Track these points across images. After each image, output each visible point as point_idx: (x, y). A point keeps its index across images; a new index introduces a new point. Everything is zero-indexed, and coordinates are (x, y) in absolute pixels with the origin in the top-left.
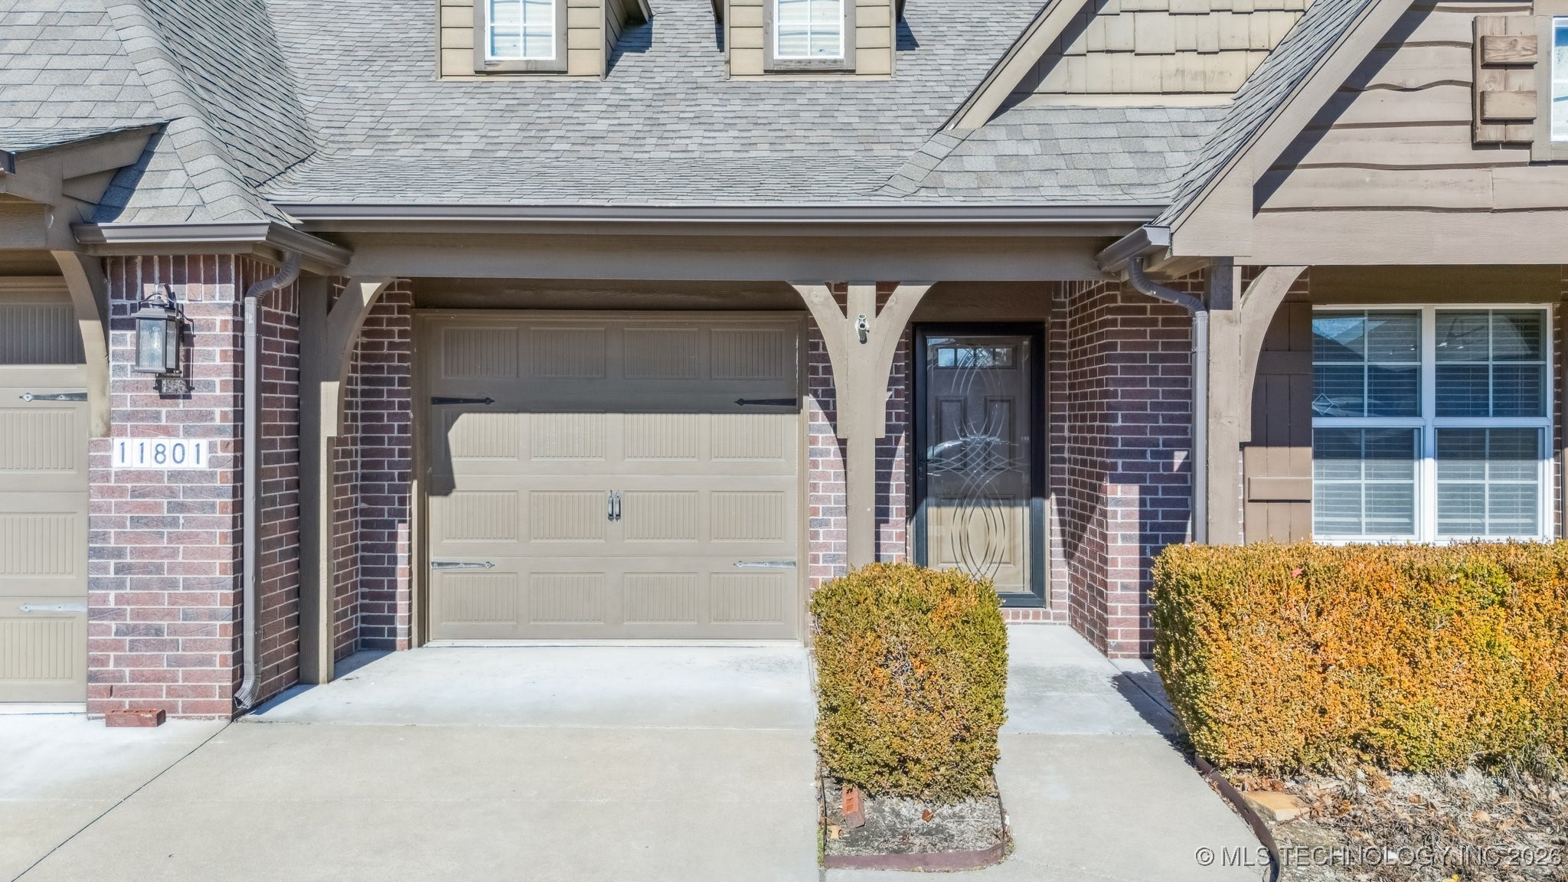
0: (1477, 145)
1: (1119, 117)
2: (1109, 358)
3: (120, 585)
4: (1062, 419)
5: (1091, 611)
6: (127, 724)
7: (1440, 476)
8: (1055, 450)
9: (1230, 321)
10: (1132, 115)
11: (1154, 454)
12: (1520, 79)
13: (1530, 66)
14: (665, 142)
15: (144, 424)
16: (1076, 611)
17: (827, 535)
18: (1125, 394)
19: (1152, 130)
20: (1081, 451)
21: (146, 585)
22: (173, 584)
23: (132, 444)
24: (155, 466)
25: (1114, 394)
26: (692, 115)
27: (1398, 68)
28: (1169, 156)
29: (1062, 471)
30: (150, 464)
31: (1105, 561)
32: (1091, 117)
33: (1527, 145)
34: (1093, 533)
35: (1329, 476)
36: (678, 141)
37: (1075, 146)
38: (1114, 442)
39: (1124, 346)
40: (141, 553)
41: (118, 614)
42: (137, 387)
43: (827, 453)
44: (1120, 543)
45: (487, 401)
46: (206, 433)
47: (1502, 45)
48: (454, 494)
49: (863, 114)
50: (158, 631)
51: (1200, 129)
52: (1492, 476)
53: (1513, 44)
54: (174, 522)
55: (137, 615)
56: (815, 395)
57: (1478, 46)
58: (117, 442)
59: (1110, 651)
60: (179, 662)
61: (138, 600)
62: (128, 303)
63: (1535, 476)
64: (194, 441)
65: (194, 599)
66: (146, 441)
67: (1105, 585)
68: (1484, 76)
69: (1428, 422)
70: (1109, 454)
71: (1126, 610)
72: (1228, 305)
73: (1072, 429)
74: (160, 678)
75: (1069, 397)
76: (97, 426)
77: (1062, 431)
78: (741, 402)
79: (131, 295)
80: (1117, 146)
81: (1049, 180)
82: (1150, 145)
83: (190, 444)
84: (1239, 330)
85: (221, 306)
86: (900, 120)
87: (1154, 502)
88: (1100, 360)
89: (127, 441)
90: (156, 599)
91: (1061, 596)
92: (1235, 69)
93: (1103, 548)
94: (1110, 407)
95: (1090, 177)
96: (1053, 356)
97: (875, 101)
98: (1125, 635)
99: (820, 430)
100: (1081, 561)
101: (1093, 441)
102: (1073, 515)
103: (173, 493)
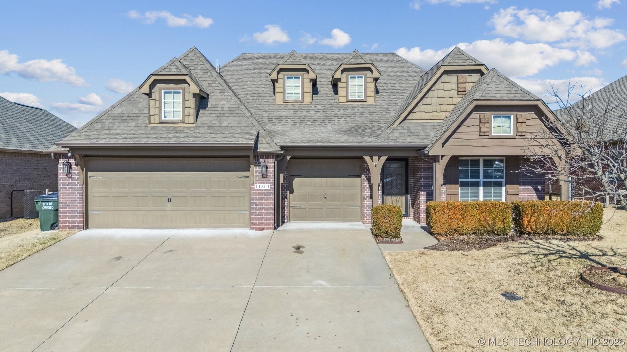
0: (480, 136)
1: (422, 125)
2: (420, 168)
3: (256, 208)
4: (412, 178)
5: (417, 216)
6: (259, 230)
7: (484, 190)
8: (410, 185)
9: (439, 164)
10: (425, 124)
11: (429, 186)
12: (487, 125)
13: (488, 123)
14: (330, 121)
15: (259, 182)
16: (414, 217)
17: (366, 201)
18: (423, 175)
19: (428, 127)
20: (416, 185)
21: (260, 208)
22: (264, 208)
23: (258, 185)
24: (262, 189)
25: (421, 175)
26: (333, 114)
27: (467, 123)
28: (430, 133)
29: (412, 189)
30: (261, 188)
31: (420, 206)
32: (417, 125)
33: (488, 136)
34: (418, 201)
35: (463, 190)
36: (332, 121)
37: (414, 131)
38: (421, 184)
39: (423, 166)
40: (259, 203)
41: (256, 213)
42: (259, 176)
43: (366, 186)
44: (422, 203)
45: (301, 176)
46: (270, 183)
47: (483, 120)
48: (294, 193)
49: (370, 114)
50: (262, 216)
51: (437, 127)
52: (493, 190)
53: (485, 120)
54: (265, 198)
55: (259, 213)
56: (364, 175)
57: (480, 119)
58: (255, 185)
59: (421, 223)
60: (266, 220)
61: (259, 210)
62: (257, 162)
63: (502, 190)
64: (268, 185)
65: (268, 210)
66: (260, 185)
67: (420, 211)
68: (481, 124)
69: (481, 180)
70: (420, 186)
71: (423, 215)
72: (438, 161)
73: (414, 181)
74: (263, 223)
75: (413, 174)
76: (252, 182)
77: (412, 181)
78: (349, 176)
79: (258, 161)
80: (421, 131)
81: (409, 138)
82: (427, 131)
83: (267, 185)
84: (441, 166)
85: (272, 163)
86: (378, 115)
87: (429, 195)
88: (419, 168)
89: (257, 184)
90: (262, 210)
91: (412, 214)
92: (443, 115)
93: (419, 204)
94: (421, 177)
95: (416, 137)
96: (410, 166)
97: (372, 110)
98: (423, 220)
99: (365, 181)
100: (416, 207)
101: (418, 183)
102: (414, 198)
103: (265, 193)
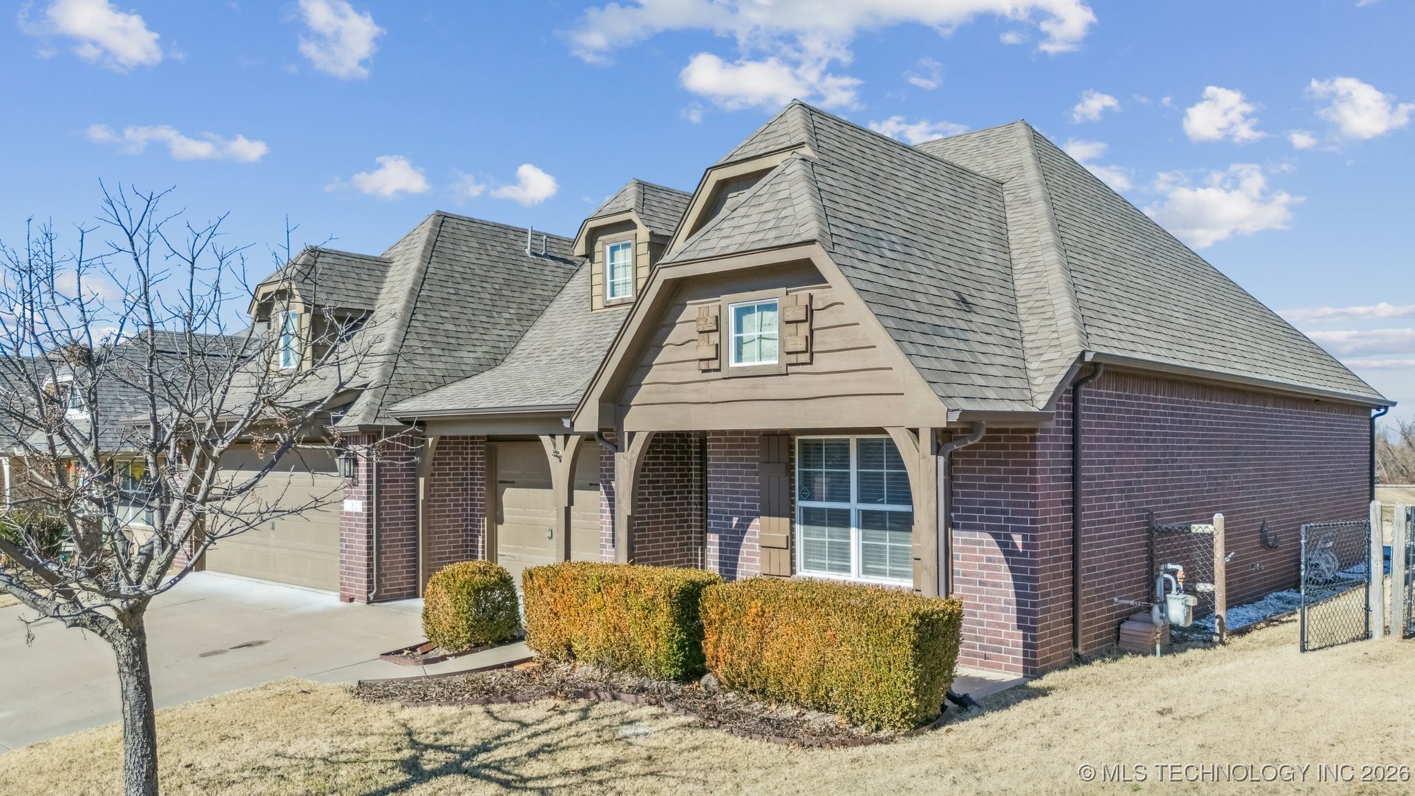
0: (702, 371)
3: (346, 552)
6: (344, 600)
7: (862, 539)
9: (624, 458)
15: (349, 494)
21: (351, 552)
22: (355, 553)
23: (348, 502)
27: (676, 334)
30: (351, 509)
33: (719, 370)
35: (811, 535)
40: (350, 541)
41: (345, 562)
43: (606, 506)
45: (513, 482)
46: (362, 499)
47: (702, 322)
48: (504, 524)
50: (353, 569)
52: (890, 541)
53: (706, 321)
55: (349, 563)
56: (604, 483)
57: (698, 321)
58: (345, 501)
60: (357, 581)
61: (349, 557)
64: (359, 502)
65: (360, 559)
68: (701, 337)
69: (854, 506)
72: (623, 450)
74: (353, 586)
78: (591, 485)
84: (627, 462)
90: (353, 558)
99: (604, 499)
103: (355, 520)
